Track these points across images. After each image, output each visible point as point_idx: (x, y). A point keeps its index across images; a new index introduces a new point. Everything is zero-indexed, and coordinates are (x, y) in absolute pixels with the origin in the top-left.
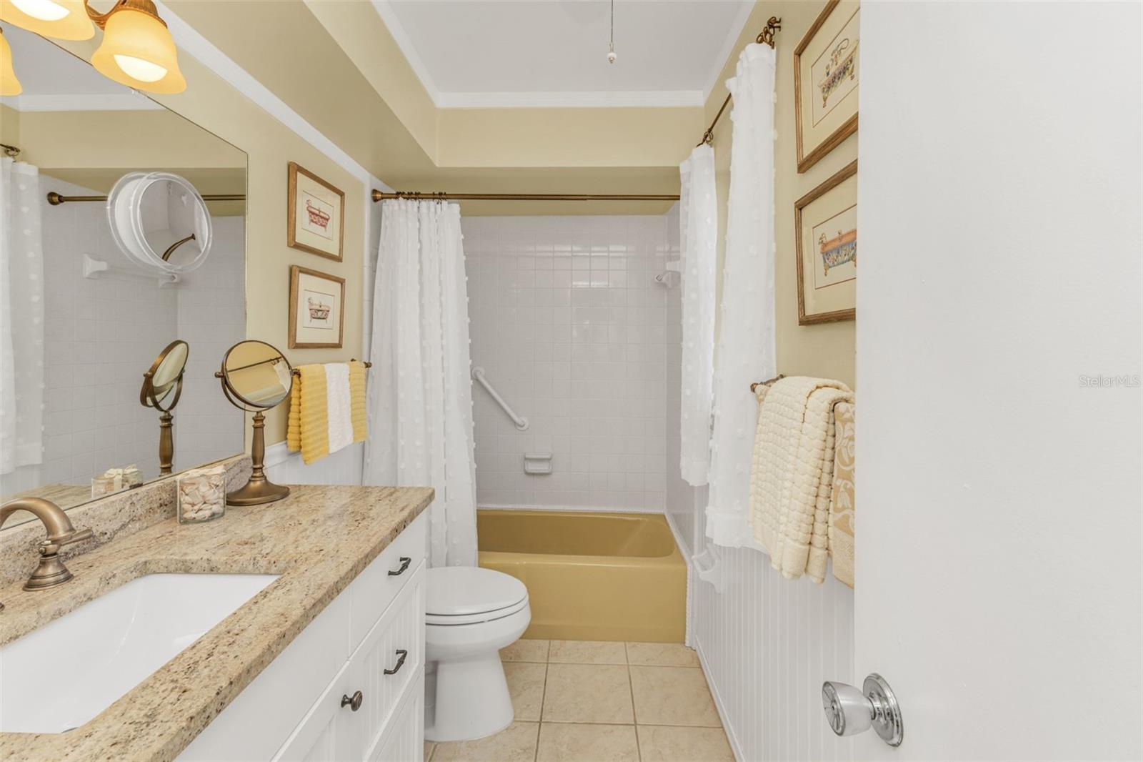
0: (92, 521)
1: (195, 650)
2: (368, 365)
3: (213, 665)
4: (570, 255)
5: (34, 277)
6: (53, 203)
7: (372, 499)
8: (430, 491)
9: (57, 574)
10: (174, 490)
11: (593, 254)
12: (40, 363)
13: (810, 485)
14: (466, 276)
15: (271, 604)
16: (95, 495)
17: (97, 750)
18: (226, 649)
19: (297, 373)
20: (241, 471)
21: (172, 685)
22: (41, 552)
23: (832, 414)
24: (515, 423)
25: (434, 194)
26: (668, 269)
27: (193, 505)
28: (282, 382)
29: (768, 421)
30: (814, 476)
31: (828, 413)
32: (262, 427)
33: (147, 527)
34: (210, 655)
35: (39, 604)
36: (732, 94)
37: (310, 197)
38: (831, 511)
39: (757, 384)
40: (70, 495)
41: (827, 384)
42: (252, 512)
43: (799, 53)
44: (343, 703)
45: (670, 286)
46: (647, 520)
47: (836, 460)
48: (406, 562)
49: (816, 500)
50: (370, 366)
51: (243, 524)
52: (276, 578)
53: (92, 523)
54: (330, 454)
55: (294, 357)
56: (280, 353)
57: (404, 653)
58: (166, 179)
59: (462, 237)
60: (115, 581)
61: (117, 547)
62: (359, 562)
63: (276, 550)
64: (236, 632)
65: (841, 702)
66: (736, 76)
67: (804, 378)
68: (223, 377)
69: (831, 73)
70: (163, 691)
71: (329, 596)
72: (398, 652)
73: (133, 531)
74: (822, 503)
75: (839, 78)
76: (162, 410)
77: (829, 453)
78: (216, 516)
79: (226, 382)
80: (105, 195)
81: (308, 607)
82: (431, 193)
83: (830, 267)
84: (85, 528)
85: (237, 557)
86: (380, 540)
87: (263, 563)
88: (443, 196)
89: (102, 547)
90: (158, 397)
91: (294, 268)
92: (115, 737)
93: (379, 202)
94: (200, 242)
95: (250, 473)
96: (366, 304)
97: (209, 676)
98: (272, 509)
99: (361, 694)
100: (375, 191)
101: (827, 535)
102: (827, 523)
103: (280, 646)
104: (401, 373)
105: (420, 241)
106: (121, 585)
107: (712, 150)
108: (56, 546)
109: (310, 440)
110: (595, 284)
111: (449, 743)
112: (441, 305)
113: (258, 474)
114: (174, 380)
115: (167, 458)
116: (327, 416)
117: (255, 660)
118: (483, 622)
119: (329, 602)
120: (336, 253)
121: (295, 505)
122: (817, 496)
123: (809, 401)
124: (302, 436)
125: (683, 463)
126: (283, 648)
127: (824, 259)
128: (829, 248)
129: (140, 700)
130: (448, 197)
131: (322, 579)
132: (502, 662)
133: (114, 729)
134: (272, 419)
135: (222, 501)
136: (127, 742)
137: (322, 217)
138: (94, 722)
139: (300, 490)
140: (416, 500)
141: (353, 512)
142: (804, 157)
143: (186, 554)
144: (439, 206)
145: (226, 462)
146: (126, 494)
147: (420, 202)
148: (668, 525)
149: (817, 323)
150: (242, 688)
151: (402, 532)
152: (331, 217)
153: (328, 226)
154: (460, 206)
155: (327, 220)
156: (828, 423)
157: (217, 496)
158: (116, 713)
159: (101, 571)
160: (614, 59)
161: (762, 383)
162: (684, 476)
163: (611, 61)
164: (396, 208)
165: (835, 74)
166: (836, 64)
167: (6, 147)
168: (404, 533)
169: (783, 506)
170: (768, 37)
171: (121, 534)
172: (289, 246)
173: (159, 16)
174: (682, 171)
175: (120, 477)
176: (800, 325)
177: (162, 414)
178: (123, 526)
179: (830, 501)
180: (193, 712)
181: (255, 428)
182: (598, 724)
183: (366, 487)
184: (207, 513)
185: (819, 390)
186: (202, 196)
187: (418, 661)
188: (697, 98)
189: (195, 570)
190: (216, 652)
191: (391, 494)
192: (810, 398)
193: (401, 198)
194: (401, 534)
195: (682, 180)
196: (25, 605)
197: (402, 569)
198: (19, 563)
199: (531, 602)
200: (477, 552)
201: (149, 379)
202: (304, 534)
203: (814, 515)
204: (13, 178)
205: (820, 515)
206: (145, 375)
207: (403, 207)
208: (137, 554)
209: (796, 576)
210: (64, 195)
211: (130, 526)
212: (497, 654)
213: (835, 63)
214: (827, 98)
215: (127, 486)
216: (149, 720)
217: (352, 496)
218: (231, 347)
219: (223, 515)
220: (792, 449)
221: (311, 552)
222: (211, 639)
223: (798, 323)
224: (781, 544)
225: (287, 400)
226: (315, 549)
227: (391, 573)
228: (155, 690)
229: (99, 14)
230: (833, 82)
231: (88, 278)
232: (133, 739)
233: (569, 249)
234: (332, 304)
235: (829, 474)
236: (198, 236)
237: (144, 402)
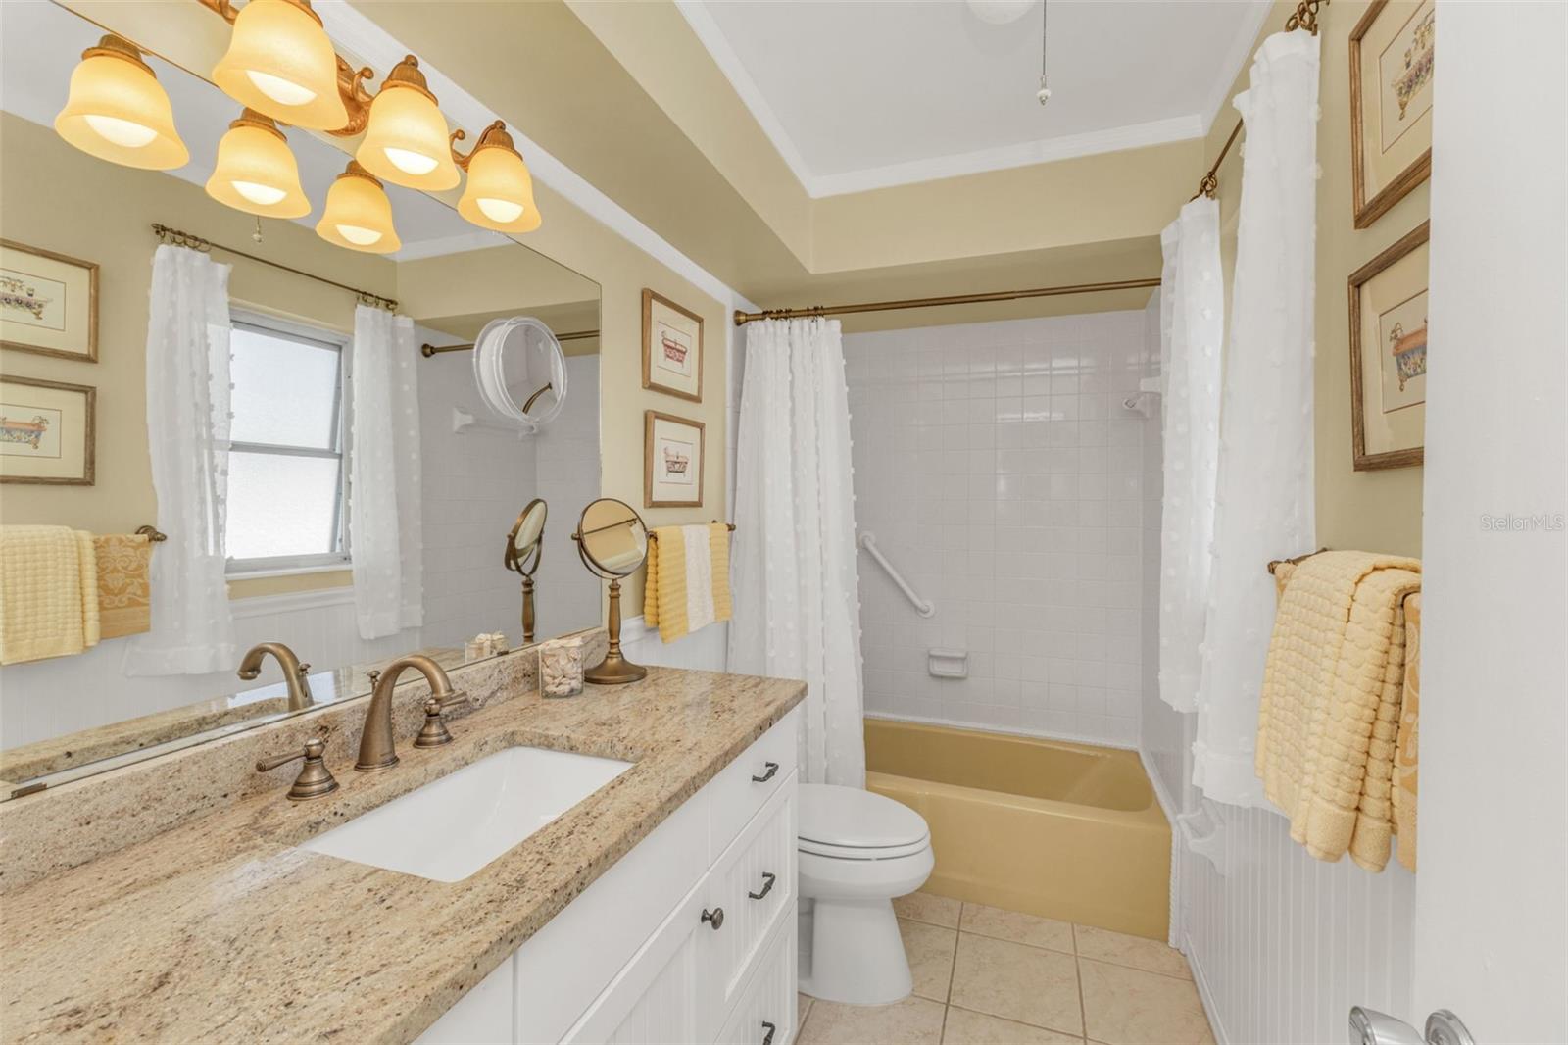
0: (467, 685)
1: (557, 826)
2: (731, 528)
3: (574, 843)
4: (993, 376)
5: (412, 433)
6: (427, 355)
7: (734, 688)
8: (802, 686)
9: (439, 735)
10: (536, 661)
11: (1026, 374)
12: (419, 523)
13: (1357, 719)
14: (850, 412)
15: (627, 791)
16: (469, 659)
17: (476, 904)
18: (585, 829)
19: (653, 537)
20: (599, 646)
21: (538, 856)
22: (426, 711)
23: (1399, 611)
24: (916, 608)
25: (808, 310)
26: (1142, 389)
27: (554, 678)
28: (639, 548)
29: (1290, 617)
30: (1364, 706)
31: (1392, 609)
32: (618, 597)
33: (513, 698)
34: (571, 833)
35: (426, 761)
36: (1244, 120)
37: (666, 329)
38: (1397, 762)
39: (1279, 562)
40: (447, 659)
41: (1394, 564)
42: (609, 692)
43: (1358, 38)
44: (703, 919)
45: (1148, 415)
46: (1109, 756)
47: (1407, 683)
48: (772, 769)
49: (1370, 744)
50: (734, 530)
51: (601, 703)
52: (632, 765)
53: (466, 688)
54: (688, 634)
55: (650, 517)
56: (634, 512)
57: (772, 878)
58: (524, 324)
59: (844, 362)
60: (487, 748)
61: (488, 715)
62: (718, 759)
63: (633, 735)
64: (594, 814)
65: (1377, 1039)
66: (1249, 87)
67: (1356, 554)
68: (579, 539)
69: (1413, 63)
70: (531, 861)
71: (686, 792)
72: (765, 875)
73: (501, 700)
74: (1379, 748)
75: (1428, 70)
76: (524, 575)
77: (1393, 673)
78: (575, 693)
79: (582, 546)
80: (472, 343)
81: (664, 800)
82: (805, 308)
83: (1409, 377)
84: (461, 692)
85: (595, 738)
86: (741, 736)
87: (620, 747)
88: (819, 312)
89: (475, 713)
90: (521, 560)
91: (649, 413)
92: (491, 895)
93: (743, 325)
94: (556, 392)
95: (606, 648)
96: (729, 453)
97: (570, 854)
98: (628, 690)
99: (722, 911)
100: (738, 313)
101: (1390, 799)
102: (1390, 780)
103: (637, 837)
104: (769, 538)
105: (791, 371)
106: (492, 753)
107: (1216, 203)
108: (438, 706)
109: (668, 616)
110: (1029, 415)
111: (829, 1003)
112: (818, 453)
113: (614, 650)
114: (534, 543)
115: (529, 626)
116: (685, 588)
117: (612, 846)
118: (869, 859)
119: (686, 800)
120: (694, 393)
121: (653, 688)
122: (1370, 738)
123: (1359, 590)
124: (660, 610)
125: (1162, 677)
126: (640, 840)
127: (1399, 365)
128: (1405, 347)
129: (510, 866)
130: (827, 311)
131: (678, 772)
132: (897, 917)
133: (490, 887)
134: (627, 586)
135: (580, 677)
136: (501, 901)
137: (679, 351)
138: (473, 878)
139: (657, 671)
140: (785, 694)
141: (713, 702)
142: (1367, 202)
143: (547, 729)
144: (814, 324)
145: (583, 635)
146: (494, 661)
147: (791, 321)
148: (1143, 768)
149: (1386, 467)
150: (600, 874)
151: (767, 732)
152: (688, 348)
153: (685, 361)
154: (841, 322)
155: (684, 353)
156: (1391, 624)
157: (575, 671)
158: (491, 873)
159: (475, 736)
160: (1046, 98)
161: (1288, 561)
162: (1164, 696)
163: (1043, 102)
164: (763, 331)
165: (1421, 64)
166: (1423, 48)
167: (386, 300)
168: (769, 732)
169: (1310, 748)
170: (1307, 17)
171: (491, 702)
172: (644, 388)
173: (516, 148)
174: (1164, 242)
175: (489, 643)
176: (1355, 470)
177: (524, 579)
178: (493, 694)
179: (1396, 747)
180: (556, 885)
181: (611, 597)
182: (1029, 1025)
183: (730, 675)
184: (565, 689)
185: (1378, 573)
186: (556, 336)
187: (789, 891)
188: (1194, 126)
189: (556, 748)
190: (576, 830)
191: (756, 686)
192: (1360, 585)
193: (768, 319)
194: (766, 734)
195: (1165, 255)
196: (415, 760)
197: (768, 776)
198: (410, 720)
199: (933, 842)
200: (865, 771)
201: (512, 539)
202: (660, 721)
203: (1365, 767)
204: (394, 332)
205: (1377, 767)
206: (509, 537)
207: (771, 330)
208: (505, 724)
209: (1332, 856)
210: (436, 347)
211: (499, 694)
212: (889, 904)
213: (1420, 45)
214: (1406, 104)
215: (495, 653)
216: (519, 885)
217: (712, 684)
218: (586, 506)
219: (581, 692)
220: (1326, 663)
221: (667, 741)
222: (572, 817)
223: (1353, 468)
224: (1307, 804)
225: (644, 564)
226: (671, 739)
227: (755, 779)
228: (523, 858)
229: (463, 157)
230: (1418, 77)
231: (457, 433)
232: (506, 900)
233: (992, 368)
234: (692, 456)
235: (1394, 704)
236: (553, 386)
237: (508, 565)
